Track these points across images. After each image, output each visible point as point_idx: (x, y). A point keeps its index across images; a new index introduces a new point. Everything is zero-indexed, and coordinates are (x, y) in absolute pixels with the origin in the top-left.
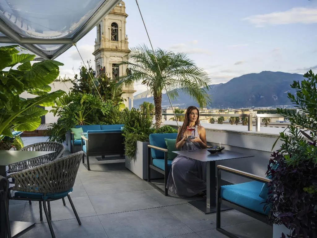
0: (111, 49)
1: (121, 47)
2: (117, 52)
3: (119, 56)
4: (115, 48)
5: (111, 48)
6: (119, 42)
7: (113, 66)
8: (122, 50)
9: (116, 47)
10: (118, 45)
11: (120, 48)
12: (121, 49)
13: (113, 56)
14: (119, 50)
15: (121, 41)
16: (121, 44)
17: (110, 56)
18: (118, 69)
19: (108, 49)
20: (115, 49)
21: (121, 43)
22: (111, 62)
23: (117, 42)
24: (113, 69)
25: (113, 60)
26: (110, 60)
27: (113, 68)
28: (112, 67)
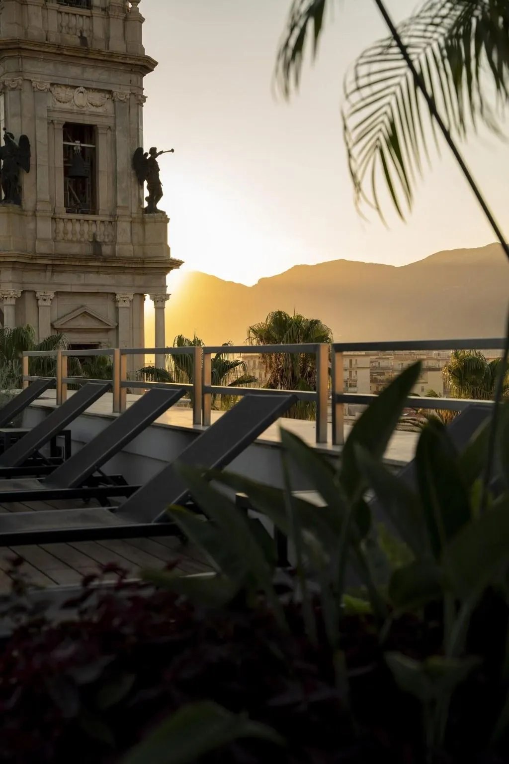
0: (59, 47)
1: (108, 39)
2: (83, 62)
3: (94, 86)
4: (75, 41)
5: (53, 39)
6: (95, 12)
7: (65, 139)
8: (111, 55)
9: (83, 39)
10: (92, 31)
11: (101, 46)
12: (105, 51)
13: (66, 86)
14: (99, 52)
15: (104, 10)
16: (109, 25)
17: (52, 84)
18: (94, 151)
19: (41, 44)
20: (75, 48)
21: (108, 17)
22: (56, 116)
23: (86, 12)
24: (67, 150)
25: (67, 106)
26: (50, 102)
27: (64, 146)
28: (60, 142)
